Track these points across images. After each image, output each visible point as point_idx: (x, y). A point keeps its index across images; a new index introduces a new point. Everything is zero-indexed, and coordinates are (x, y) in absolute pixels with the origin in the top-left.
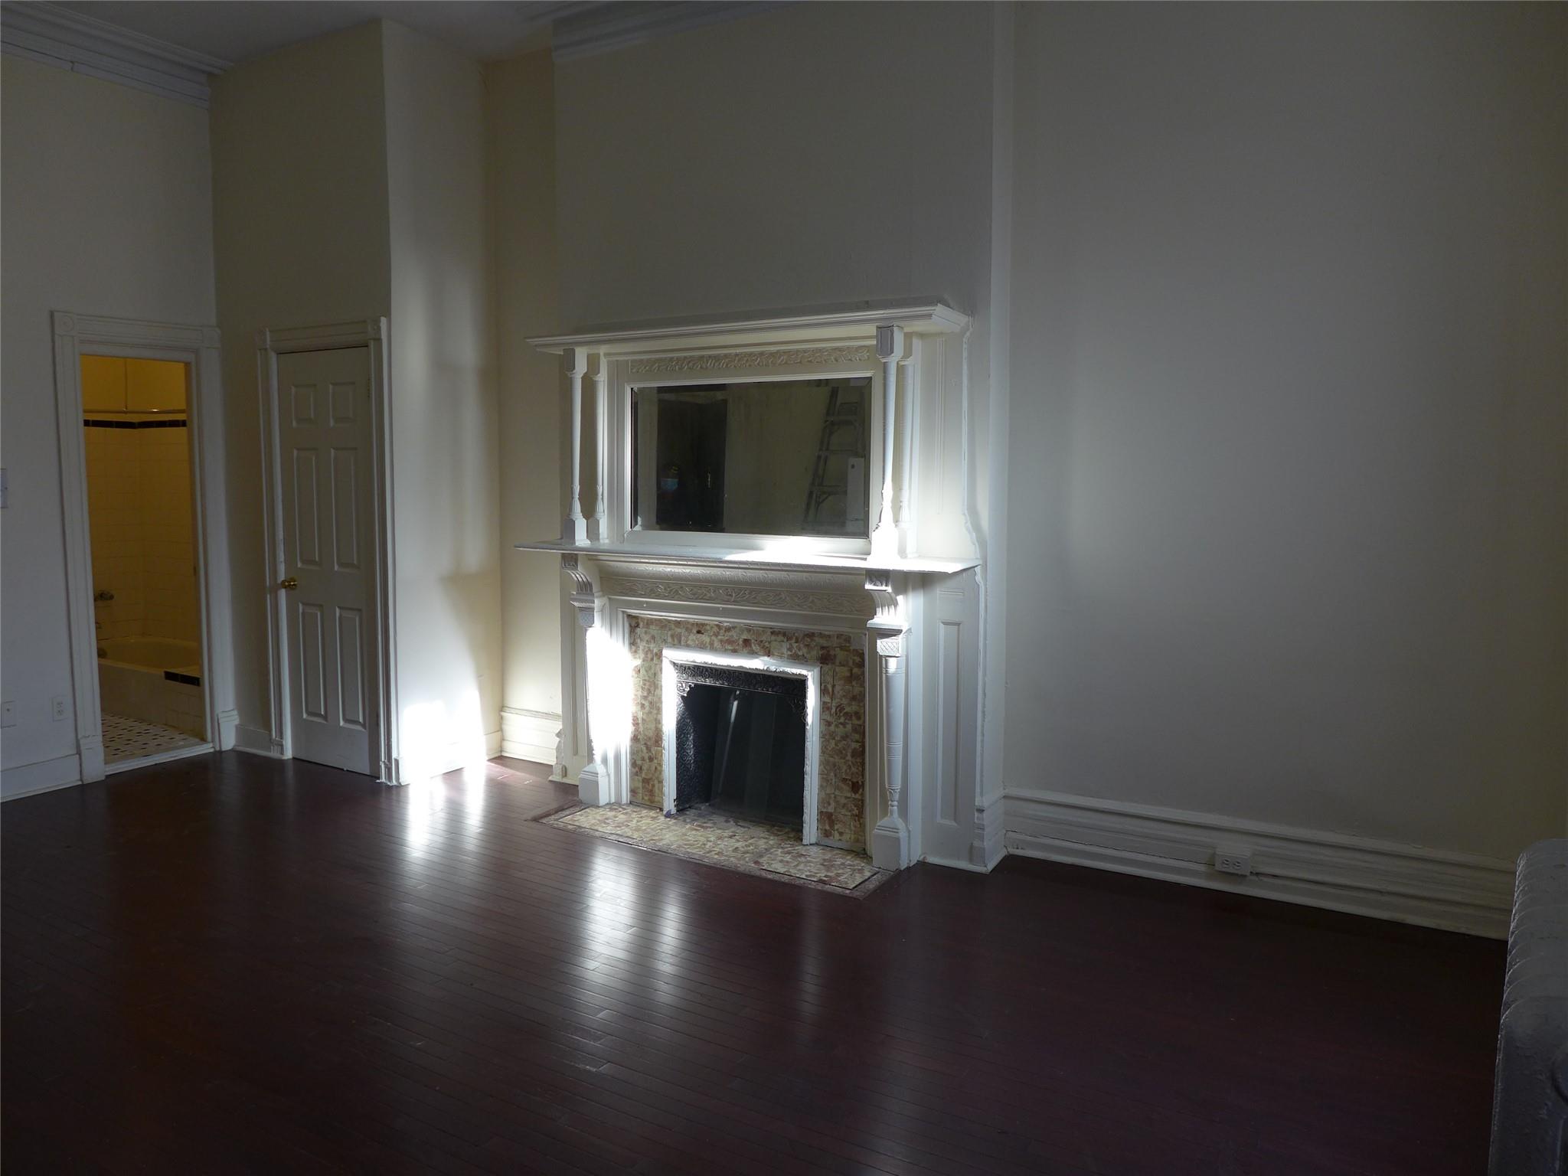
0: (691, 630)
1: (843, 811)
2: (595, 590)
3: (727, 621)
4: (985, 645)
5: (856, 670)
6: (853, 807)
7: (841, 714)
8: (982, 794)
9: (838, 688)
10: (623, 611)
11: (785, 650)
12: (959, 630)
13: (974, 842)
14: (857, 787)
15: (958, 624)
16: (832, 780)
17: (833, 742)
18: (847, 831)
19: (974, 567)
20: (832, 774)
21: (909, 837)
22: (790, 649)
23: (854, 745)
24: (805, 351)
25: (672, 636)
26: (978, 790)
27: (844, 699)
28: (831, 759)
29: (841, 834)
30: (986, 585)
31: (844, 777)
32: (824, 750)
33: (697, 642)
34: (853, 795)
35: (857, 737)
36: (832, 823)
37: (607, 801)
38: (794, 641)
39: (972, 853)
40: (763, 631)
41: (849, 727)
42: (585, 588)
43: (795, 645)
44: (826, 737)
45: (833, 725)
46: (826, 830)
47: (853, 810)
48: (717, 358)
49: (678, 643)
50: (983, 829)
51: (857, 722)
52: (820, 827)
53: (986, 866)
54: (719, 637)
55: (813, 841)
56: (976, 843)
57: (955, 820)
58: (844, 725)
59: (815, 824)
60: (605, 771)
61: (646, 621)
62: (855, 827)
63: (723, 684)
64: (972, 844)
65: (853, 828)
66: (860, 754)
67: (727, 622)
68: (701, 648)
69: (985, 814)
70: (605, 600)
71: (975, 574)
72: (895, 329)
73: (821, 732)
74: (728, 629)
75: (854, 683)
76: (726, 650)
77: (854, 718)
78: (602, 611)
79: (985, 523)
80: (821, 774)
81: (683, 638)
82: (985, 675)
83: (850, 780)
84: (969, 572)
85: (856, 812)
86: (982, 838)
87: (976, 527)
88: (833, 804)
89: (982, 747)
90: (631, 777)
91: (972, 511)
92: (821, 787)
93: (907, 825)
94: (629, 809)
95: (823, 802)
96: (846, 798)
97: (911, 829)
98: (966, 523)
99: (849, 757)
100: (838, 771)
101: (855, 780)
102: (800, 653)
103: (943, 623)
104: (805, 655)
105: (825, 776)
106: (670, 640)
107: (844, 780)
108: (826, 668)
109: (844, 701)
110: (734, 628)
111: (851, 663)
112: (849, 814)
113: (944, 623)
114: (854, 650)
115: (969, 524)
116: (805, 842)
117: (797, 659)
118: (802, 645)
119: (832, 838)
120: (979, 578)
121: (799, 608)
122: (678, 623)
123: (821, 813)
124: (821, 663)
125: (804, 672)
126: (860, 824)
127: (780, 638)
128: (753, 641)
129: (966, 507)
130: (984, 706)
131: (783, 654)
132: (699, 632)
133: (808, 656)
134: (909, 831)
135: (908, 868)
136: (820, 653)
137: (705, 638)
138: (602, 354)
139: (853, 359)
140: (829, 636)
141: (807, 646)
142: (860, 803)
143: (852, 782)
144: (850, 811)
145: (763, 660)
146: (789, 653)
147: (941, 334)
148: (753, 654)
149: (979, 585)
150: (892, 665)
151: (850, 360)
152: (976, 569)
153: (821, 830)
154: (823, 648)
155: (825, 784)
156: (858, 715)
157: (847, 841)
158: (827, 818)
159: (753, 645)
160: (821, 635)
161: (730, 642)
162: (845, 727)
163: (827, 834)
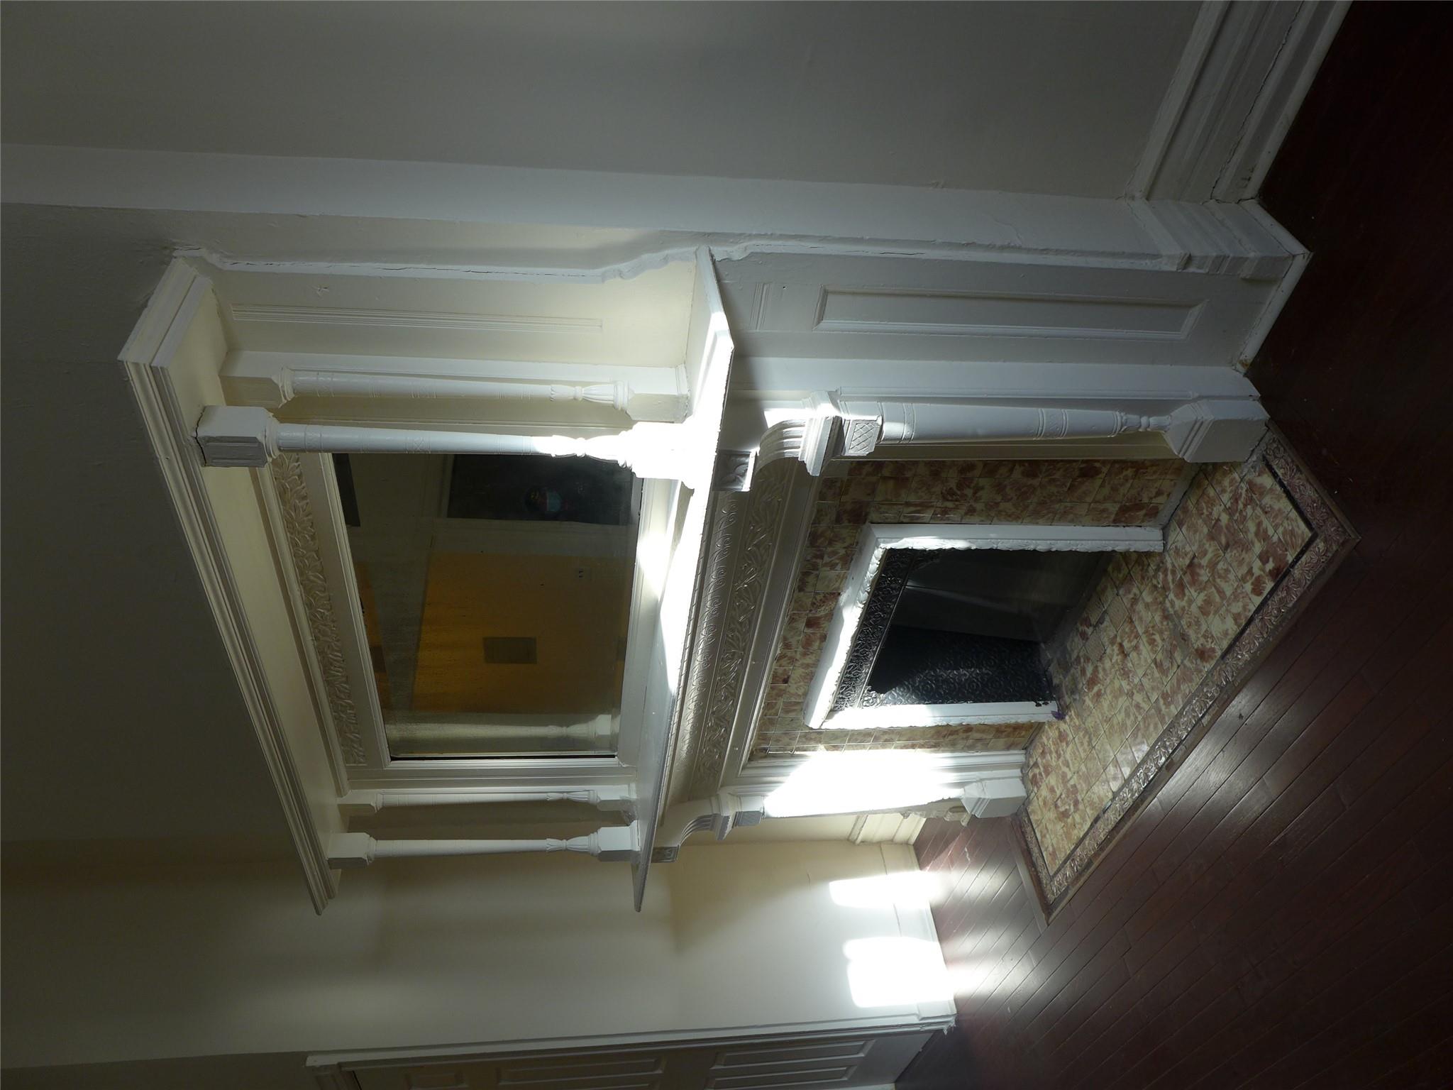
0: (781, 690)
1: (1123, 490)
2: (707, 812)
3: (775, 649)
4: (873, 241)
5: (886, 472)
6: (1121, 476)
7: (959, 493)
8: (1156, 256)
9: (912, 499)
10: (743, 768)
11: (833, 574)
12: (834, 293)
13: (1242, 275)
14: (1089, 470)
15: (826, 294)
16: (1066, 507)
17: (1003, 506)
18: (1157, 485)
19: (714, 262)
20: (1057, 506)
21: (1208, 397)
22: (833, 566)
23: (1017, 474)
24: (294, 545)
25: (787, 712)
26: (1147, 264)
27: (933, 490)
28: (1031, 507)
29: (1159, 493)
30: (750, 237)
31: (1066, 489)
32: (1013, 517)
33: (802, 683)
34: (1102, 476)
35: (1003, 471)
36: (1138, 506)
37: (1018, 781)
38: (819, 561)
39: (1262, 279)
40: (796, 602)
41: (983, 482)
42: (705, 823)
43: (826, 559)
44: (993, 513)
45: (975, 505)
46: (1146, 515)
47: (1126, 476)
48: (326, 667)
49: (802, 705)
50: (1225, 257)
51: (977, 472)
52: (1138, 523)
53: (1294, 256)
54: (798, 656)
55: (1158, 534)
56: (1246, 272)
57: (1190, 307)
58: (977, 489)
59: (1132, 531)
60: (974, 784)
61: (760, 741)
62: (1155, 473)
63: (874, 652)
64: (1244, 280)
65: (1154, 477)
66: (1033, 467)
67: (776, 647)
68: (811, 679)
69: (1196, 252)
70: (724, 794)
71: (729, 260)
72: (203, 432)
73: (982, 522)
74: (787, 646)
75: (909, 474)
76: (820, 649)
77: (969, 475)
78: (739, 797)
79: (621, 234)
80: (1051, 522)
81: (793, 700)
82: (931, 244)
83: (1074, 480)
84: (723, 272)
85: (1129, 472)
86: (1239, 261)
87: (631, 250)
88: (1108, 505)
89: (1067, 252)
90: (988, 750)
91: (597, 258)
92: (1073, 522)
93: (1189, 402)
94: (1036, 756)
95: (1099, 518)
96: (1102, 486)
97: (1197, 395)
98: (621, 274)
99: (1036, 482)
100: (1054, 498)
101: (1077, 473)
102: (842, 552)
103: (819, 322)
104: (846, 545)
105: (1057, 516)
106: (792, 715)
107: (1072, 488)
108: (874, 516)
109: (937, 489)
110: (785, 639)
111: (874, 479)
112: (1131, 481)
113: (820, 319)
114: (849, 474)
115: (623, 266)
116: (1158, 547)
117: (852, 556)
118: (830, 549)
119: (1161, 507)
120: (737, 252)
121: (766, 566)
122: (768, 706)
123: (1116, 522)
124: (864, 523)
125: (878, 553)
126: (1152, 466)
127: (811, 579)
128: (810, 615)
129: (588, 272)
130: (990, 247)
131: (838, 576)
132: (786, 681)
133: (849, 541)
134: (1201, 397)
135: (1265, 400)
136: (846, 523)
137: (797, 673)
138: (339, 801)
139: (298, 471)
140: (819, 511)
141: (831, 543)
142: (1117, 466)
143: (1079, 477)
144: (1127, 480)
145: (846, 604)
146: (839, 567)
147: (222, 314)
148: (833, 617)
149: (752, 255)
150: (895, 429)
151: (300, 476)
152: (718, 258)
153: (1143, 521)
154: (838, 520)
155: (1071, 516)
156: (967, 468)
157: (1175, 484)
158: (1126, 515)
159: (818, 615)
160: (816, 522)
161: (808, 643)
162: (982, 488)
163: (1153, 513)
